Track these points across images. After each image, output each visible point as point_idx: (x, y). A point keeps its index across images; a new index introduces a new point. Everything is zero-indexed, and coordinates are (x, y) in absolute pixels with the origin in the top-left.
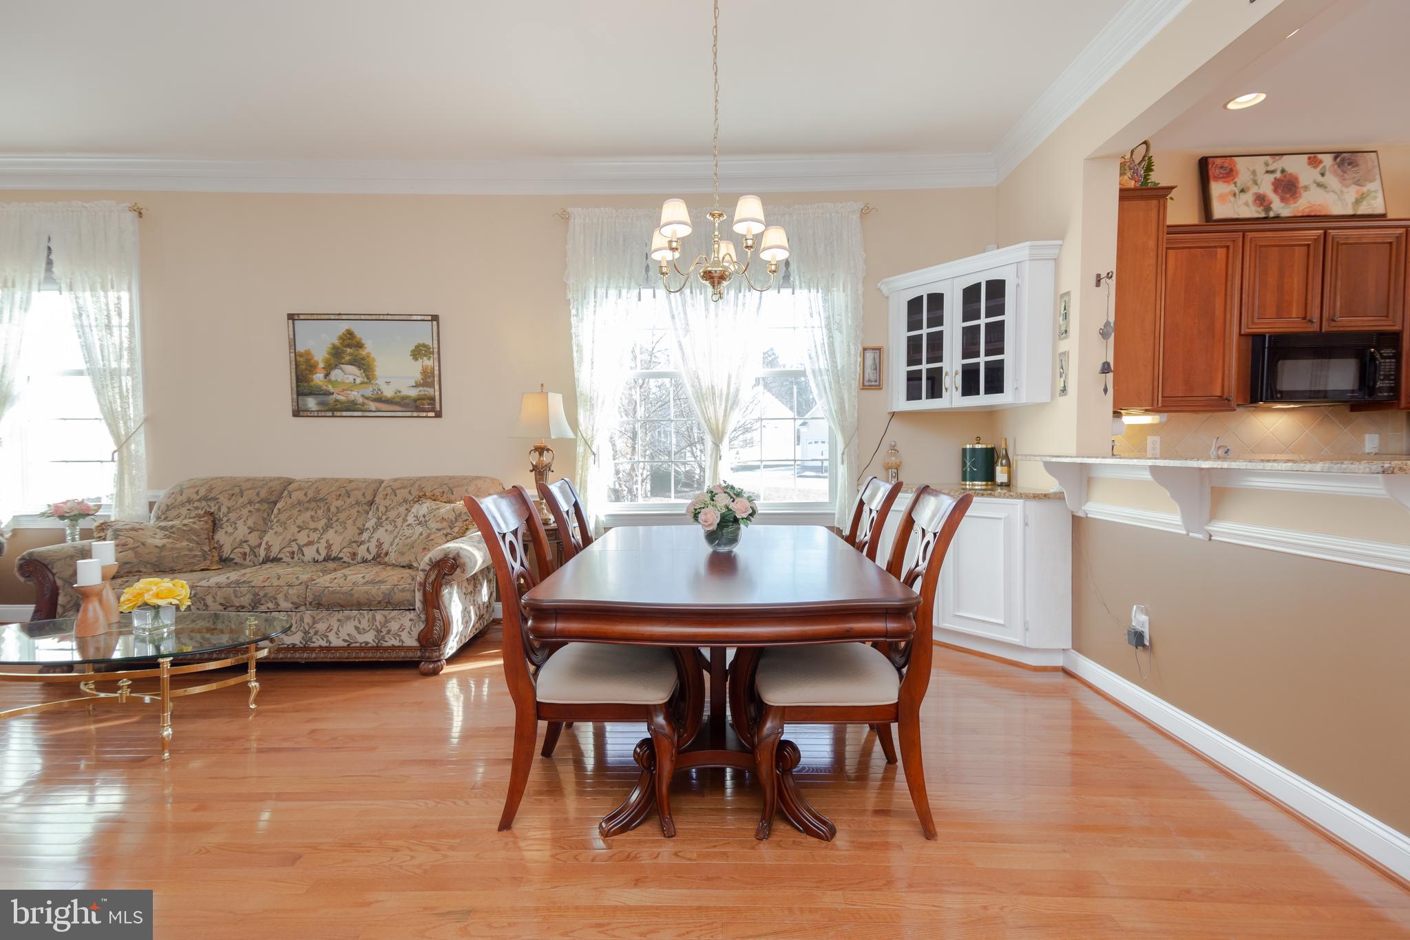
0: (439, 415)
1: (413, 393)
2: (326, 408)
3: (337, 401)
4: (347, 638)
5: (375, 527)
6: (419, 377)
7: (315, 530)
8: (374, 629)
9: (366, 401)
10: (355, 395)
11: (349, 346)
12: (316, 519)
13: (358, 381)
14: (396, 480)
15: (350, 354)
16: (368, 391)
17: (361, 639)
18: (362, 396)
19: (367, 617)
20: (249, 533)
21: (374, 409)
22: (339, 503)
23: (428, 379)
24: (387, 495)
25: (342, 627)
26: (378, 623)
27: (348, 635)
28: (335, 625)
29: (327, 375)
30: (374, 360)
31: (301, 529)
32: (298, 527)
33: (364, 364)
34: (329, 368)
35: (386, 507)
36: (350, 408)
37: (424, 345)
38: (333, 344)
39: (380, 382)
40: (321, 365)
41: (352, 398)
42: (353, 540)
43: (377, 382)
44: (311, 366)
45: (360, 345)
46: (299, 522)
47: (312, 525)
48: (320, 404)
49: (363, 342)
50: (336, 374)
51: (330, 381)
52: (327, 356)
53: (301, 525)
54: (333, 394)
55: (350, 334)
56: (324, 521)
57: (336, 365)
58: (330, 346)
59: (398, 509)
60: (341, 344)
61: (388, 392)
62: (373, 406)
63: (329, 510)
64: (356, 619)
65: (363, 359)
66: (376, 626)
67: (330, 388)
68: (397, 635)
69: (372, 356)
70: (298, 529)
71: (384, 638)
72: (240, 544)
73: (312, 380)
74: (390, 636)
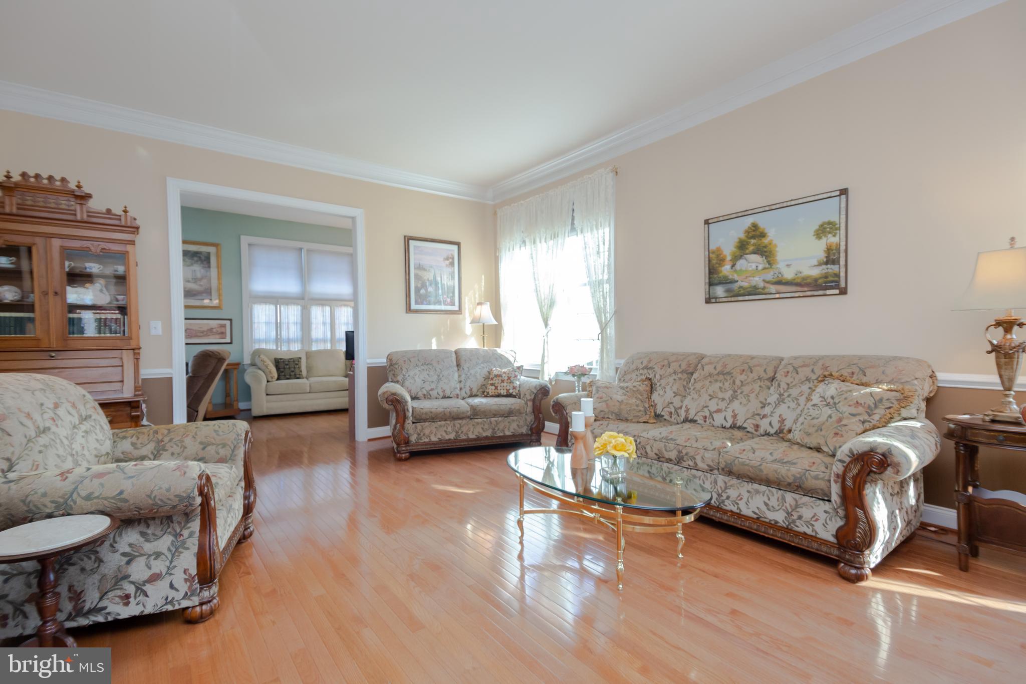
0: (843, 292)
1: (816, 272)
2: (732, 294)
3: (741, 287)
4: (757, 511)
5: (777, 402)
6: (822, 255)
7: (723, 399)
8: (784, 510)
9: (767, 285)
10: (757, 281)
11: (753, 237)
12: (723, 390)
13: (760, 267)
14: (796, 358)
15: (754, 245)
16: (770, 276)
17: (771, 516)
18: (764, 281)
19: (776, 496)
20: (675, 396)
21: (774, 291)
22: (743, 377)
23: (831, 257)
24: (788, 372)
25: (752, 498)
26: (788, 505)
27: (758, 508)
28: (746, 495)
29: (733, 266)
30: (776, 246)
31: (712, 397)
32: (710, 395)
33: (766, 252)
34: (736, 258)
35: (788, 384)
36: (753, 292)
37: (829, 223)
38: (740, 239)
39: (781, 266)
40: (729, 258)
41: (753, 283)
42: (756, 413)
43: (778, 266)
44: (721, 260)
45: (763, 235)
46: (710, 392)
47: (721, 395)
48: (728, 291)
49: (766, 231)
50: (741, 264)
51: (736, 271)
52: (736, 249)
53: (712, 394)
54: (737, 281)
55: (755, 226)
56: (731, 392)
57: (741, 256)
58: (737, 240)
59: (800, 387)
60: (747, 237)
61: (789, 275)
62: (773, 288)
63: (734, 382)
64: (765, 495)
65: (765, 247)
66: (786, 507)
67: (736, 277)
68: (808, 524)
69: (774, 242)
70: (710, 398)
71: (795, 522)
72: (668, 405)
73: (721, 272)
74: (801, 521)
